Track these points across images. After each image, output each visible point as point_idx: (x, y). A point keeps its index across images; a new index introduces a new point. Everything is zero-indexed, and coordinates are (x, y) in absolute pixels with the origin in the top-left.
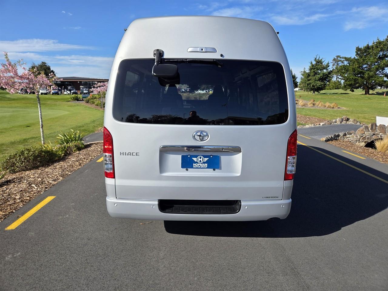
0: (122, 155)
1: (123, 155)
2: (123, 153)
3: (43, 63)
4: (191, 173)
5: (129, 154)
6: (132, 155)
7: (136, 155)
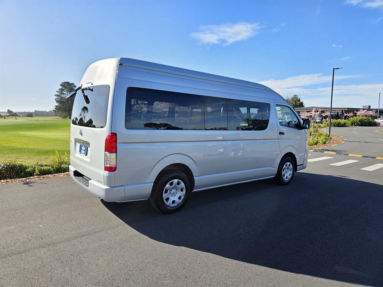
3: (295, 96)
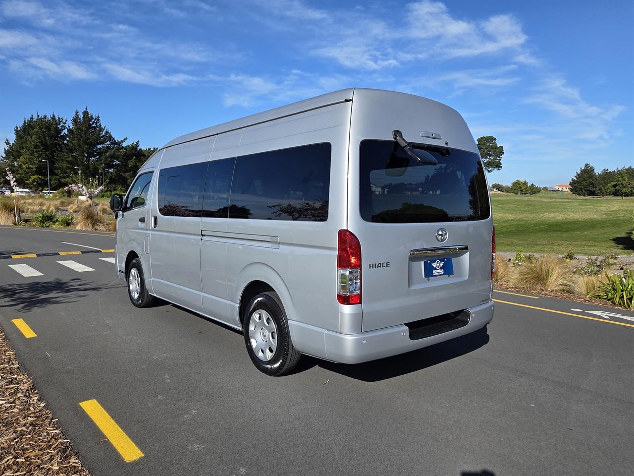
0: (371, 267)
1: (373, 268)
2: (373, 264)
4: (433, 283)
5: (379, 265)
6: (383, 267)
7: (387, 266)
